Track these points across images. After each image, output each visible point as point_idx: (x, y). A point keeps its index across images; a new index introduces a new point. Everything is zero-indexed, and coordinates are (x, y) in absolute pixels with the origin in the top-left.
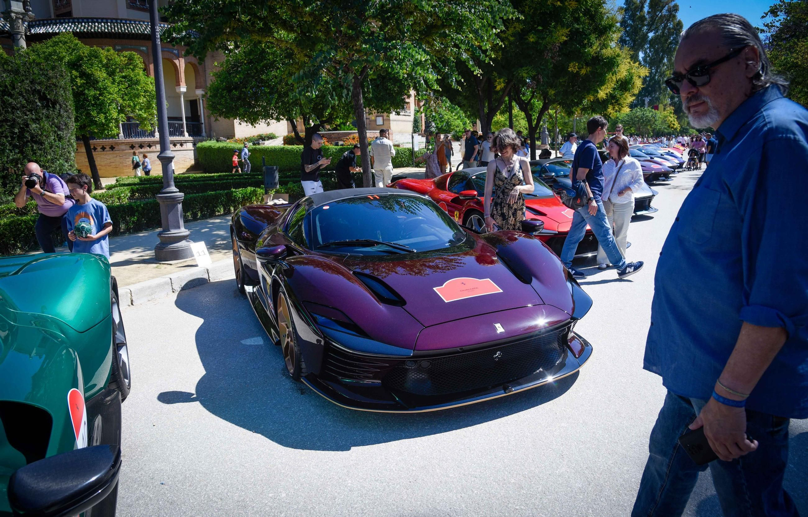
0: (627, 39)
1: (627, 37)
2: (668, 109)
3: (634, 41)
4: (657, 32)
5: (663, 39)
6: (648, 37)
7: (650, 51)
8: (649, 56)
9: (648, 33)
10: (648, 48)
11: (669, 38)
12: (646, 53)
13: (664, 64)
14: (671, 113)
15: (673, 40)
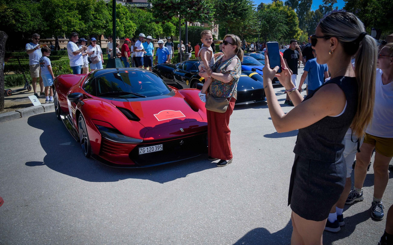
0: (290, 3)
1: (290, 2)
2: (306, 34)
3: (293, 4)
4: (302, 1)
5: (304, 5)
6: (299, 3)
7: (299, 9)
8: (299, 11)
9: (298, 1)
10: (298, 7)
11: (307, 4)
12: (297, 10)
13: (305, 15)
14: (307, 36)
15: (308, 5)
